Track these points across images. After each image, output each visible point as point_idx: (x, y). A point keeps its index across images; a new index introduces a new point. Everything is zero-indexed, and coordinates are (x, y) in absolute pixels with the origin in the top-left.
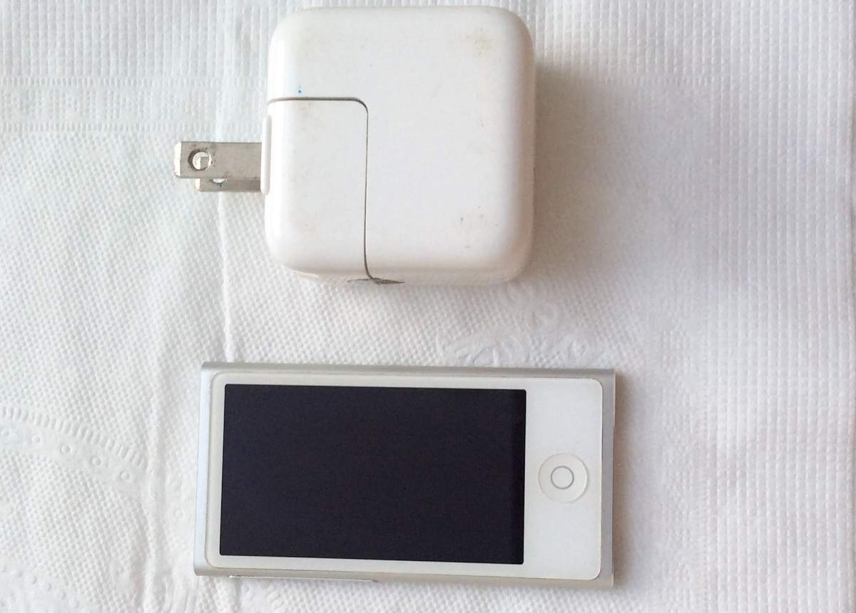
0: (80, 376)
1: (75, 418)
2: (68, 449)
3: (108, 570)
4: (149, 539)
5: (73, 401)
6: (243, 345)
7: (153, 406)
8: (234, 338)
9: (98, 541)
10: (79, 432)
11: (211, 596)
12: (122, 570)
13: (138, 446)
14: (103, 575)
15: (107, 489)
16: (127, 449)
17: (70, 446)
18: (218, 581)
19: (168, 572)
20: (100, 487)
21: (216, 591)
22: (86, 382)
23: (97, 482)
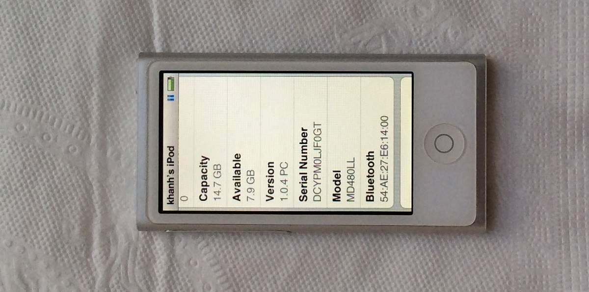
0: (30, 65)
1: (27, 101)
2: (22, 128)
3: (61, 228)
4: (94, 201)
5: (24, 87)
6: (170, 36)
7: (94, 89)
8: (161, 31)
9: (51, 204)
10: (31, 113)
11: (149, 247)
12: (74, 228)
13: (83, 124)
14: (57, 232)
15: (57, 160)
16: (73, 127)
17: (24, 125)
18: (155, 235)
19: (113, 228)
20: (51, 159)
21: (153, 243)
22: (35, 70)
23: (49, 155)
